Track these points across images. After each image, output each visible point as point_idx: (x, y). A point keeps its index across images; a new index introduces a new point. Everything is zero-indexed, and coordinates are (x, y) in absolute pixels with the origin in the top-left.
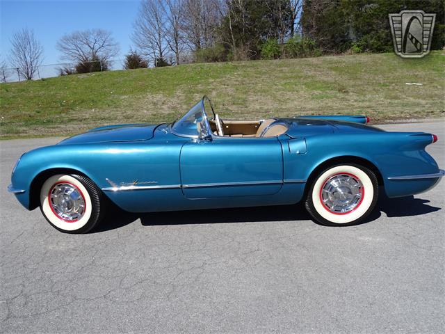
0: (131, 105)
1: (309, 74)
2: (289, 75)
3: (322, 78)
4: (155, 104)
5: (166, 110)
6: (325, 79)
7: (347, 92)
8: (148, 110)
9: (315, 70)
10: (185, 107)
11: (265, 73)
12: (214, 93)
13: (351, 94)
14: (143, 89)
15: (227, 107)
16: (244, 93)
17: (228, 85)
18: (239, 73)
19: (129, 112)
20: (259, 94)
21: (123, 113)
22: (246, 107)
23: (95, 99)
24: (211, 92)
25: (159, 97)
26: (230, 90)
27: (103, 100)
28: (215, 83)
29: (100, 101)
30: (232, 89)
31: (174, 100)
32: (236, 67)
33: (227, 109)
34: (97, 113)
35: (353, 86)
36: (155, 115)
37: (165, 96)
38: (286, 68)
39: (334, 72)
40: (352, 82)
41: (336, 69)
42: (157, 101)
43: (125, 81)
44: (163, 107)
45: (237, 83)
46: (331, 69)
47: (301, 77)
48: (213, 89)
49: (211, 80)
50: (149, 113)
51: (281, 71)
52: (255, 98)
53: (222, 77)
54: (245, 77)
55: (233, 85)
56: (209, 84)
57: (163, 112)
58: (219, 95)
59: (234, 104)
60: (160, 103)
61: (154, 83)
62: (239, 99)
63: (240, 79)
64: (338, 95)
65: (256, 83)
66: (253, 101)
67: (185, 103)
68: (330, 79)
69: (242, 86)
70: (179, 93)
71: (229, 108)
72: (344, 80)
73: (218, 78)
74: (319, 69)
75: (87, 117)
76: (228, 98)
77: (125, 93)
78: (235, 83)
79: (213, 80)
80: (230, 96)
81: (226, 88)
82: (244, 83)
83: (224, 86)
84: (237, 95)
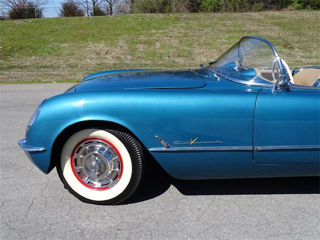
0: (72, 54)
1: (253, 28)
2: (232, 29)
3: (266, 33)
4: (98, 54)
5: (110, 61)
6: (270, 34)
7: (292, 48)
8: (91, 60)
9: (258, 25)
10: (129, 57)
11: (207, 26)
12: (158, 45)
13: (297, 50)
14: (84, 38)
15: (173, 59)
16: (189, 46)
17: (171, 37)
18: (181, 25)
19: (72, 61)
20: (204, 47)
21: (65, 62)
22: (193, 60)
23: (34, 46)
24: (155, 43)
25: (101, 46)
26: (174, 42)
27: (43, 48)
28: (157, 35)
29: (39, 48)
30: (176, 41)
31: (118, 50)
32: (178, 19)
33: (173, 61)
34: (39, 61)
35: (297, 42)
36: (99, 65)
37: (107, 46)
38: (228, 22)
39: (277, 28)
40: (296, 38)
41: (279, 24)
42: (100, 50)
43: (65, 28)
44: (107, 56)
45: (181, 35)
46: (274, 24)
47: (245, 31)
48: (157, 40)
49: (154, 31)
50: (94, 62)
51: (224, 25)
52: (200, 51)
53: (165, 29)
54: (188, 29)
55: (176, 38)
56: (152, 35)
57: (108, 62)
58: (163, 47)
59: (179, 56)
60: (103, 53)
61: (95, 32)
62: (184, 51)
64: (284, 50)
65: (200, 36)
66: (199, 54)
67: (130, 54)
68: (273, 34)
69: (185, 38)
70: (121, 43)
71: (176, 60)
72: (288, 35)
73: (160, 29)
74: (262, 24)
75: (28, 64)
76: (172, 50)
77: (65, 41)
78: (178, 35)
79: (155, 31)
80: (175, 48)
81: (169, 40)
82: (187, 35)
83: (167, 38)
84: (182, 47)
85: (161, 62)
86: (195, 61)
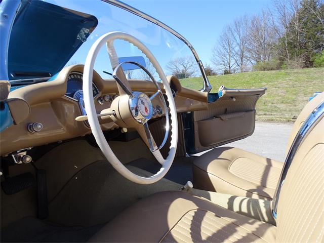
15: (275, 105)
16: (294, 94)
17: (278, 88)
18: (291, 78)
22: (295, 106)
26: (281, 92)
30: (283, 90)
32: (288, 74)
33: (275, 107)
45: (288, 86)
53: (274, 82)
54: (296, 81)
55: (283, 88)
59: (283, 103)
62: (289, 99)
63: (291, 83)
65: (307, 87)
66: (303, 101)
69: (292, 88)
71: (278, 106)
73: (270, 82)
76: (277, 98)
78: (286, 86)
79: (266, 84)
80: (280, 96)
81: (276, 90)
82: (295, 86)
83: (275, 89)
84: (287, 96)
85: (264, 107)
86: (297, 107)
